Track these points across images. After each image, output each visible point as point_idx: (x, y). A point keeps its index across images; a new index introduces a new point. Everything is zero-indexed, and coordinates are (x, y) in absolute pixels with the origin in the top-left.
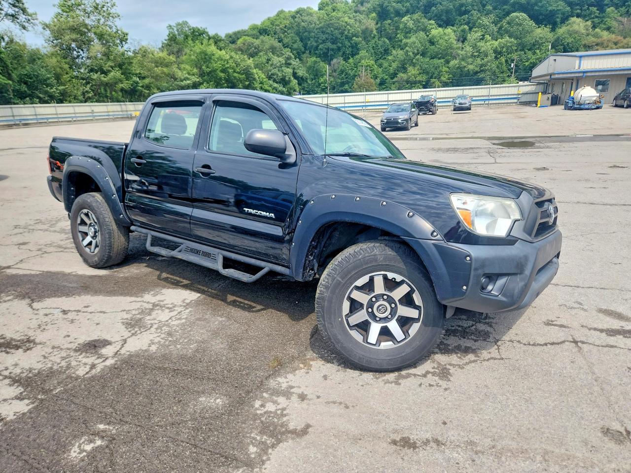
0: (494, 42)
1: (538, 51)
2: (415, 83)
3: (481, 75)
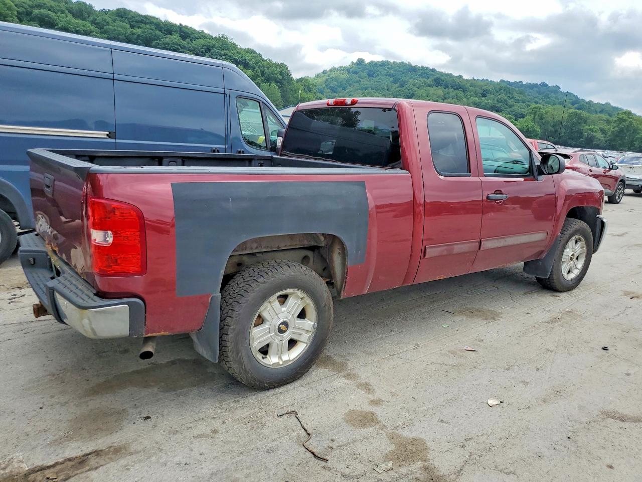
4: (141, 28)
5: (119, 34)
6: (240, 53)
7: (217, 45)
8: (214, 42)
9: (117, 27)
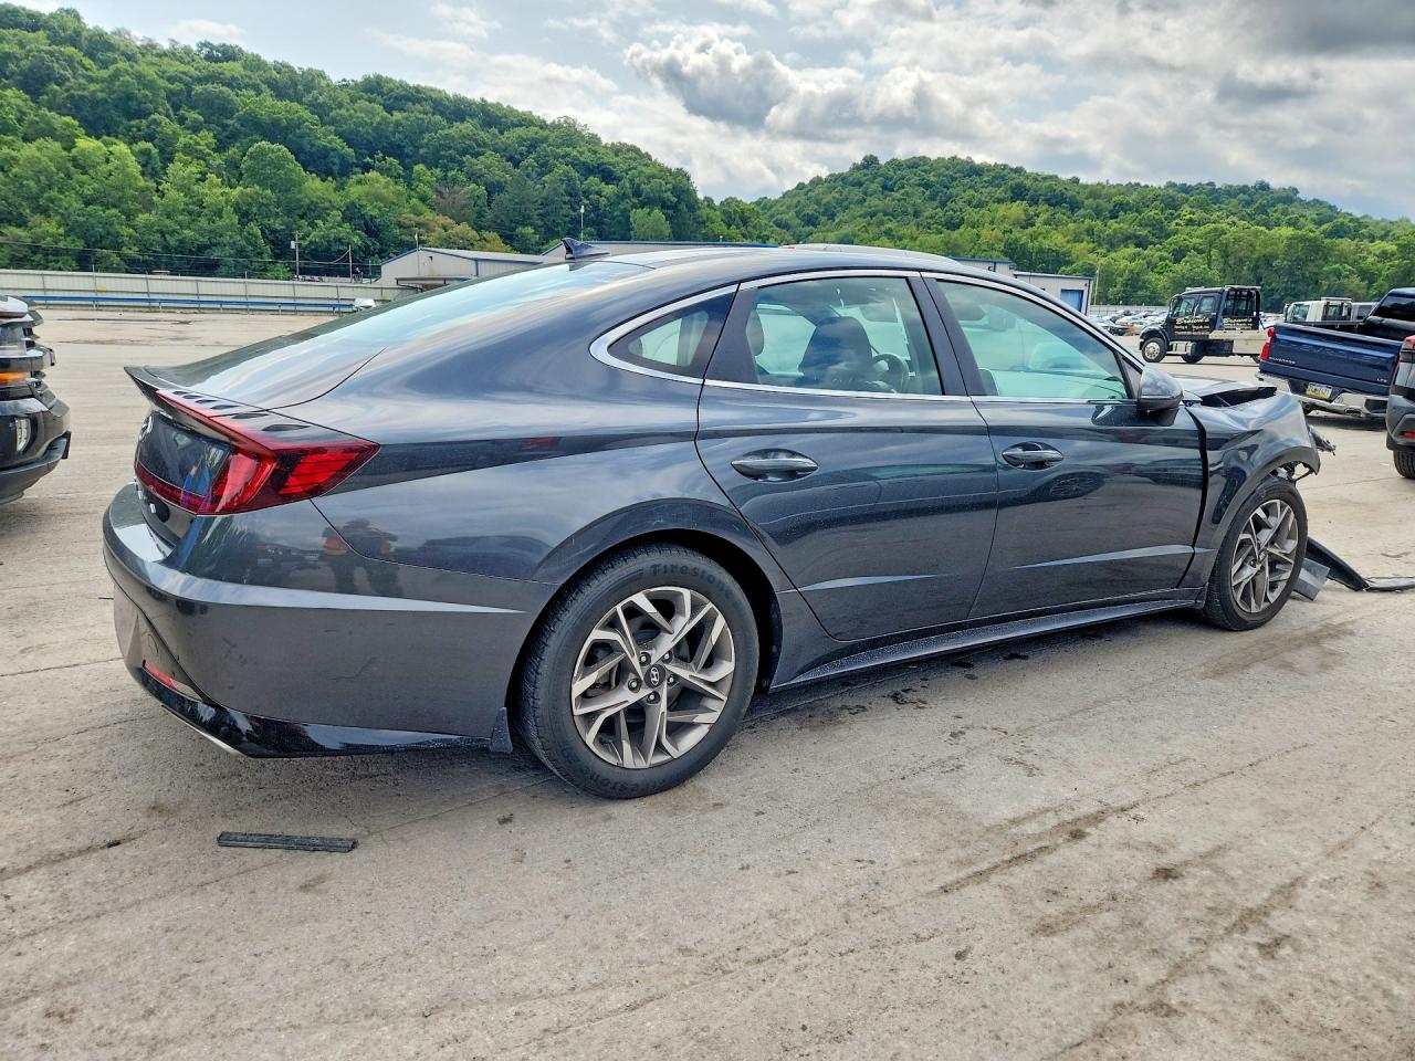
0: (228, 190)
1: (320, 222)
2: (57, 252)
3: (215, 254)
4: (405, 111)
5: (360, 124)
6: (595, 152)
7: (552, 136)
8: (546, 132)
9: (355, 111)
